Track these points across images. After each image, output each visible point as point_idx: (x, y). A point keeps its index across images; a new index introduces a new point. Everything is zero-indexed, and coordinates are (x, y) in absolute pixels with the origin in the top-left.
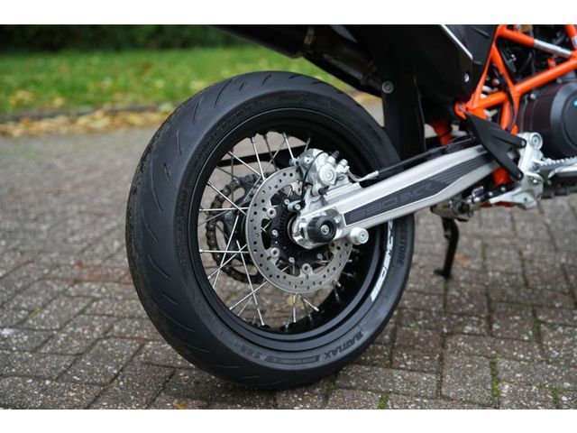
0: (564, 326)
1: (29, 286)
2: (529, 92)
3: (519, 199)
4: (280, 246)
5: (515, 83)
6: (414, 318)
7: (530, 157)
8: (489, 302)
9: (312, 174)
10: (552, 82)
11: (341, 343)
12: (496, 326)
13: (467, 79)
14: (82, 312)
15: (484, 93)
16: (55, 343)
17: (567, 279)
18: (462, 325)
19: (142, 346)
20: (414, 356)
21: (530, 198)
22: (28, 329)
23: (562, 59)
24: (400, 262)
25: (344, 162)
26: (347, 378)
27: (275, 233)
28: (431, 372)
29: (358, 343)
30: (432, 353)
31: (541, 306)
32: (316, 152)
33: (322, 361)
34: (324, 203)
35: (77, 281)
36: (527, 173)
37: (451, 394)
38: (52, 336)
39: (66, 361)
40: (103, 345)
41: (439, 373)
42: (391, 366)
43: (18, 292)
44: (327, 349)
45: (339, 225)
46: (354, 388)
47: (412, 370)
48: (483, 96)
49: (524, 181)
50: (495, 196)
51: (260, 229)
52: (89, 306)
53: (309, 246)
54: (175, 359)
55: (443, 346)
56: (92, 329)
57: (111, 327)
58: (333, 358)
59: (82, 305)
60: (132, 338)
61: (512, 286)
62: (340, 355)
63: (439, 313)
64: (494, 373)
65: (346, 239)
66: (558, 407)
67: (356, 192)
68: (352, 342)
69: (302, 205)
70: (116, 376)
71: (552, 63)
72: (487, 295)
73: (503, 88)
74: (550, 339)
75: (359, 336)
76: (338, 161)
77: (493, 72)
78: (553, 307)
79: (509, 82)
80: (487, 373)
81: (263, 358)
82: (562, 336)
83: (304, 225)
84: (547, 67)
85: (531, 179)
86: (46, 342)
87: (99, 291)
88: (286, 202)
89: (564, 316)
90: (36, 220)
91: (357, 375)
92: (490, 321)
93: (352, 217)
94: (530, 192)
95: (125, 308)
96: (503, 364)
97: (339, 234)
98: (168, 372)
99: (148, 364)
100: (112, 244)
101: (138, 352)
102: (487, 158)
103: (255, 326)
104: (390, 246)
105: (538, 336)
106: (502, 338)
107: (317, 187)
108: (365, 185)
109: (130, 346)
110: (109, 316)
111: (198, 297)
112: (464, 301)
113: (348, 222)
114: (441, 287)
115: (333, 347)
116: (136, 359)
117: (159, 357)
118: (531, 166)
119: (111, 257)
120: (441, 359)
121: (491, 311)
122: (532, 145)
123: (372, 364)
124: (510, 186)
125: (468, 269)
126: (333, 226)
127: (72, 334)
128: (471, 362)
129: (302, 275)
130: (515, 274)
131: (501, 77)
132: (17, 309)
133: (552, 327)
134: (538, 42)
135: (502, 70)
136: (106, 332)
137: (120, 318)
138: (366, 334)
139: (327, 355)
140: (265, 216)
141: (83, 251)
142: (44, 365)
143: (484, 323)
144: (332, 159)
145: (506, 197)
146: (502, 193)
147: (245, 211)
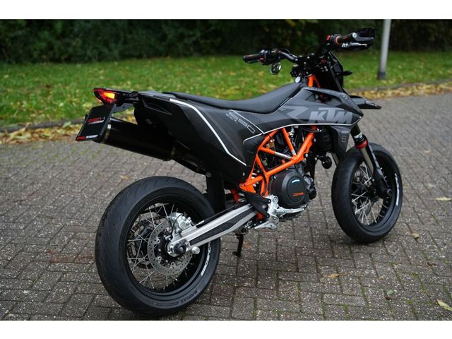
0: (289, 281)
1: (27, 266)
2: (273, 175)
3: (268, 226)
4: (162, 256)
5: (267, 171)
6: (221, 279)
7: (273, 207)
8: (258, 269)
9: (175, 224)
10: (284, 171)
11: (188, 295)
12: (259, 283)
13: (244, 174)
14: (59, 280)
15: (253, 176)
16: (52, 297)
17: (296, 255)
18: (244, 282)
19: (94, 298)
20: (221, 299)
21: (273, 225)
22: (36, 290)
23: (287, 160)
24: (214, 258)
25: (189, 218)
26: (191, 311)
27: (160, 250)
28: (227, 306)
29: (195, 295)
30: (228, 297)
31: (281, 271)
32: (178, 214)
33: (180, 304)
34: (181, 236)
35: (52, 262)
36: (271, 215)
37: (236, 316)
38: (49, 294)
39: (60, 307)
40: (75, 298)
41: (231, 307)
42: (210, 304)
43: (23, 269)
44: (182, 299)
45: (187, 246)
46: (194, 315)
47: (219, 306)
48: (253, 178)
49: (270, 218)
50: (257, 225)
51: (153, 248)
52: (62, 277)
53: (175, 255)
54: (111, 304)
55: (234, 293)
56: (67, 289)
57: (77, 288)
58: (185, 302)
59: (59, 276)
60: (88, 294)
61: (270, 260)
62: (187, 301)
63: (233, 276)
64: (255, 305)
65: (190, 251)
66: (279, 320)
67: (195, 230)
68: (193, 295)
69: (171, 238)
70: (86, 313)
71: (283, 161)
72: (257, 266)
73: (262, 174)
74: (282, 288)
75: (196, 292)
76: (187, 217)
77: (257, 167)
78: (287, 271)
79: (264, 171)
80: (252, 306)
81: (155, 304)
82: (287, 286)
83: (172, 247)
84: (282, 164)
85: (273, 217)
86: (47, 297)
87: (65, 268)
88: (164, 236)
89: (291, 276)
90: (14, 222)
91: (195, 309)
92: (257, 280)
93: (193, 242)
94: (274, 223)
95: (81, 277)
96: (260, 301)
97: (187, 250)
98: (109, 310)
99: (99, 306)
100: (63, 238)
101: (93, 301)
102: (253, 209)
103: (150, 289)
104: (209, 251)
105: (277, 286)
106: (261, 289)
107: (178, 230)
108: (199, 227)
109: (88, 298)
110: (74, 282)
111: (128, 280)
112: (246, 269)
113: (191, 245)
114: (235, 262)
115: (184, 297)
116: (92, 304)
117: (103, 303)
118: (273, 211)
119: (65, 246)
120: (233, 300)
121: (258, 274)
122: (274, 201)
123: (201, 303)
124: (264, 221)
125: (250, 251)
126: (184, 247)
127: (58, 292)
128: (246, 301)
129: (171, 267)
130: (272, 253)
131: (260, 169)
132: (26, 279)
133: (284, 282)
134: (276, 153)
135: (261, 166)
136: (75, 291)
137: (80, 283)
138: (199, 291)
139: (182, 301)
140: (155, 243)
141: (49, 243)
142: (50, 308)
143: (254, 281)
144: (184, 218)
145: (262, 226)
146: (261, 224)
147: (147, 240)
